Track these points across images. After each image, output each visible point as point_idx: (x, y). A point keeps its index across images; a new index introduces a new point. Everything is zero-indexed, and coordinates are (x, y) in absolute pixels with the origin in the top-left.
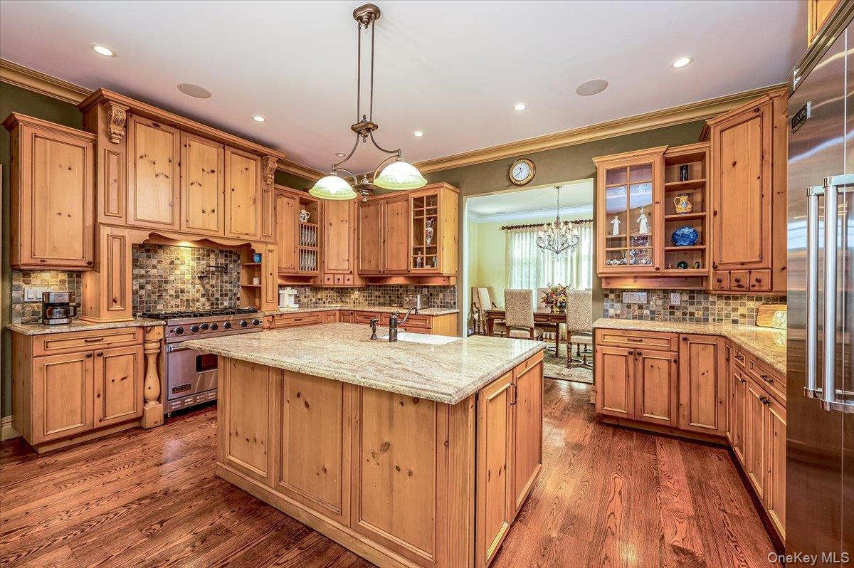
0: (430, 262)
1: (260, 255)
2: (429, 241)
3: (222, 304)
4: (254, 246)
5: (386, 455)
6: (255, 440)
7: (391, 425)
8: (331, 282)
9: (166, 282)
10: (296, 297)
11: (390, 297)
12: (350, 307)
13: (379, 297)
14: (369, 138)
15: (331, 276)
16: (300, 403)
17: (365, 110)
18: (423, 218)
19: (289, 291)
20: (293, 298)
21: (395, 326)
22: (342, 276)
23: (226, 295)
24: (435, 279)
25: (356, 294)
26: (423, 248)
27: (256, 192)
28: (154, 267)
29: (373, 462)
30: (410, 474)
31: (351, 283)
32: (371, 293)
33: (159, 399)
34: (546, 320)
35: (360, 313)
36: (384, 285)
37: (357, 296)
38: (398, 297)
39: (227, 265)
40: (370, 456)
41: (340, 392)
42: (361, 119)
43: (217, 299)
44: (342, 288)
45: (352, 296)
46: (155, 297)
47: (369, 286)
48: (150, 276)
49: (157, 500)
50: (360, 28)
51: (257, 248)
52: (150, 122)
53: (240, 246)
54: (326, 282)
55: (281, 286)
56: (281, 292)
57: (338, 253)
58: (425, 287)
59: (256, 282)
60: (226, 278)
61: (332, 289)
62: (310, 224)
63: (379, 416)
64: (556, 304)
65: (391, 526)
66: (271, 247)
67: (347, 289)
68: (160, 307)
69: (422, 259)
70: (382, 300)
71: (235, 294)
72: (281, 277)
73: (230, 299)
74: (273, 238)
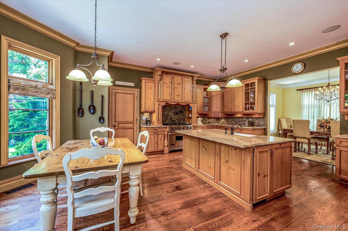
0: (252, 108)
1: (192, 107)
2: (251, 100)
3: (181, 122)
4: (190, 105)
5: (227, 164)
6: (192, 158)
7: (228, 156)
8: (214, 116)
9: (168, 116)
10: (202, 120)
11: (236, 122)
12: (221, 125)
13: (232, 121)
14: (224, 73)
15: (214, 114)
16: (204, 148)
17: (223, 64)
18: (249, 92)
19: (200, 119)
20: (201, 121)
21: (233, 130)
22: (218, 114)
23: (182, 119)
24: (255, 115)
25: (223, 120)
26: (249, 103)
27: (191, 88)
28: (166, 111)
29: (223, 166)
30: (234, 170)
31: (221, 116)
32: (229, 120)
33: (167, 147)
34: (319, 135)
35: (224, 127)
36: (234, 117)
37: (223, 121)
38: (239, 122)
39: (182, 110)
40: (223, 164)
41: (215, 146)
42: (222, 67)
43: (180, 121)
44: (218, 118)
45: (222, 121)
46: (166, 120)
47: (228, 117)
48: (165, 114)
49: (170, 168)
50: (222, 40)
51: (191, 105)
52: (166, 73)
53: (186, 105)
54: (212, 116)
55: (198, 117)
56: (198, 119)
57: (216, 106)
58: (250, 118)
59: (190, 115)
60: (182, 114)
61: (214, 118)
62: (207, 96)
63: (225, 153)
64: (326, 127)
65: (228, 184)
66: (195, 105)
67: (220, 118)
68: (167, 122)
69: (249, 107)
70: (233, 123)
71: (184, 119)
72: (198, 114)
73: (183, 121)
74: (195, 102)
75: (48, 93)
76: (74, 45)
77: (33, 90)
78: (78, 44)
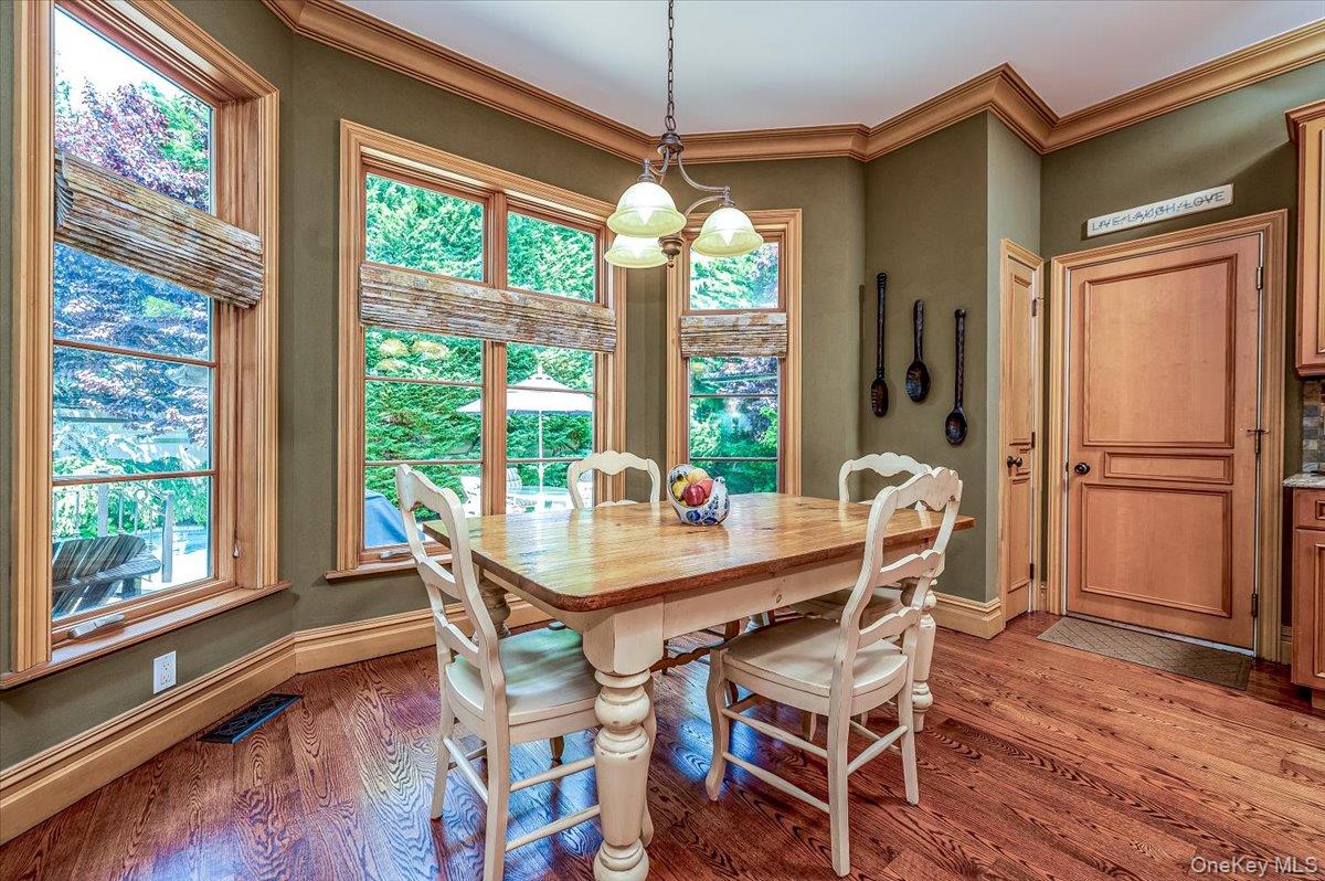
75: (765, 340)
76: (846, 144)
77: (726, 336)
78: (863, 133)
